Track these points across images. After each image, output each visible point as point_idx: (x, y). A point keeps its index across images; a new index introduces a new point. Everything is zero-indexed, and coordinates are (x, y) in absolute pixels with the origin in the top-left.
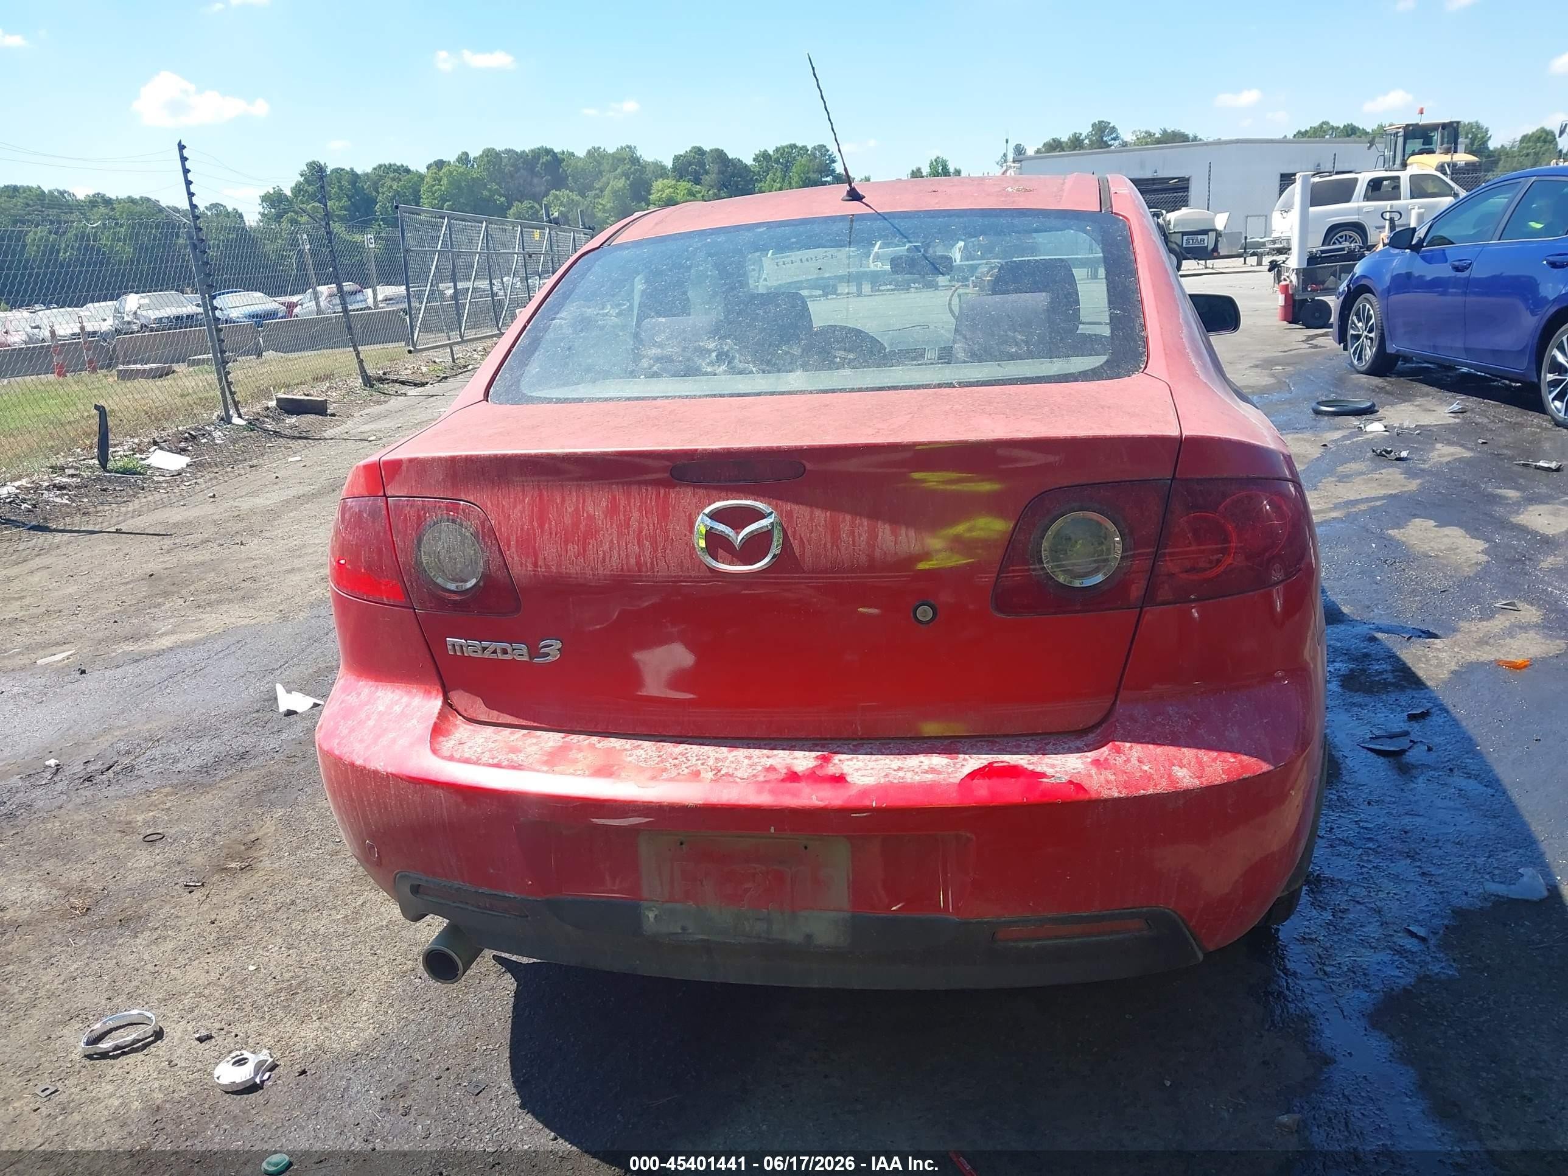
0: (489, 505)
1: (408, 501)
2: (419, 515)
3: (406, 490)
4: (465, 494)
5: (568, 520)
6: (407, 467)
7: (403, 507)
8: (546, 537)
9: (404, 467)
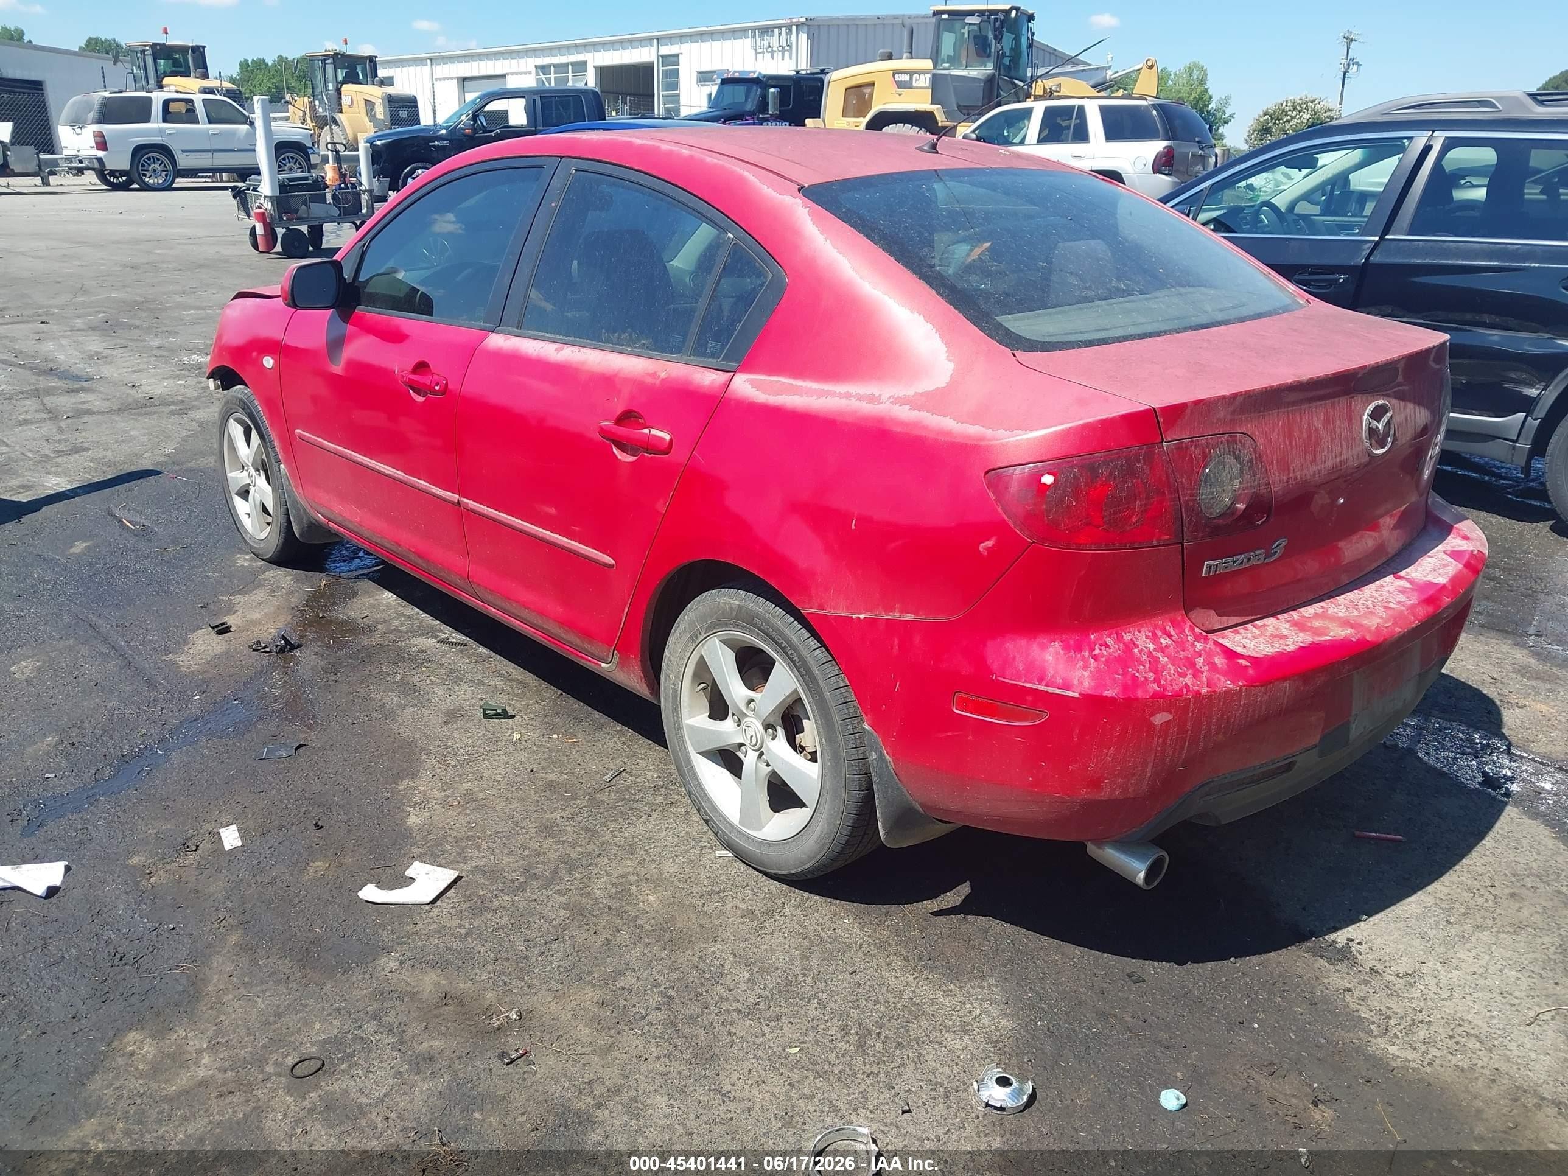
0: (1257, 433)
1: (1192, 442)
2: (1204, 453)
3: (1188, 433)
4: (1240, 426)
5: (1305, 436)
6: (1192, 410)
7: (1187, 448)
8: (1294, 452)
9: (1188, 411)
